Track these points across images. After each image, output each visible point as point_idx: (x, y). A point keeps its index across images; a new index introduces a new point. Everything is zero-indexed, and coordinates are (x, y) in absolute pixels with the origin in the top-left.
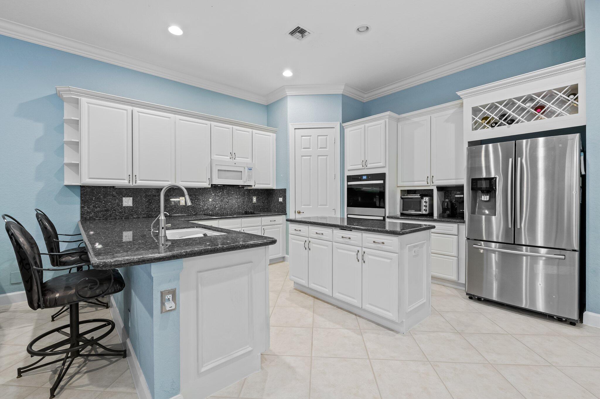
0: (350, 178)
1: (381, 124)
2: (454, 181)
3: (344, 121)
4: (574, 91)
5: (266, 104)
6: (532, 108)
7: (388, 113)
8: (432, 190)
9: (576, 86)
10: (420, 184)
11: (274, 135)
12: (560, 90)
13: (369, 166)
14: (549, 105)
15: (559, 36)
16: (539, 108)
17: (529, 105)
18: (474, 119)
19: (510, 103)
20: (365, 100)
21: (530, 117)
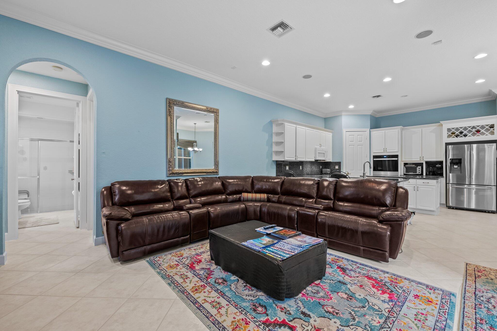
0: (375, 157)
1: (396, 131)
2: (435, 159)
3: (371, 128)
4: (492, 126)
5: (324, 117)
6: (475, 131)
7: (401, 127)
8: (423, 163)
9: (494, 125)
10: (416, 160)
11: (331, 134)
12: (487, 125)
13: (388, 151)
14: (482, 131)
15: (483, 100)
16: (478, 131)
17: (474, 130)
18: (448, 133)
19: (465, 129)
20: (377, 116)
21: (474, 134)
